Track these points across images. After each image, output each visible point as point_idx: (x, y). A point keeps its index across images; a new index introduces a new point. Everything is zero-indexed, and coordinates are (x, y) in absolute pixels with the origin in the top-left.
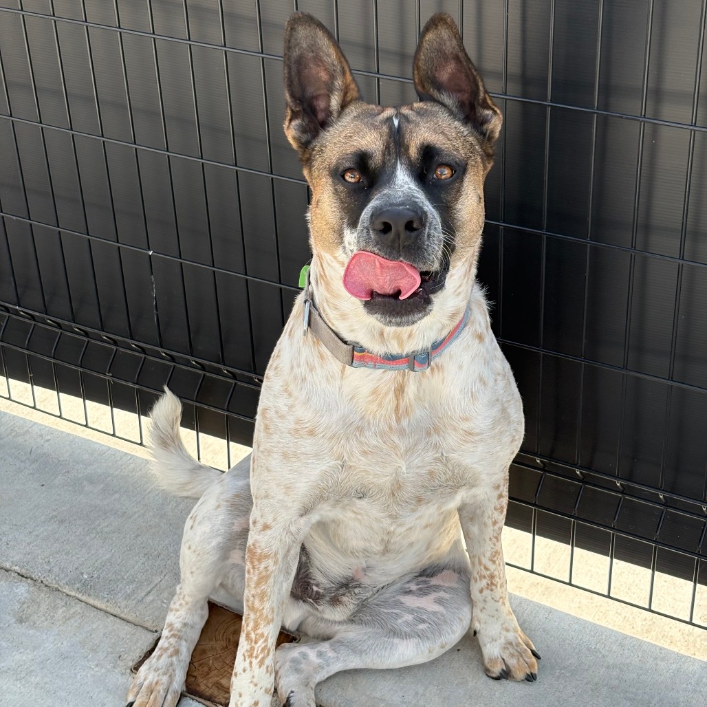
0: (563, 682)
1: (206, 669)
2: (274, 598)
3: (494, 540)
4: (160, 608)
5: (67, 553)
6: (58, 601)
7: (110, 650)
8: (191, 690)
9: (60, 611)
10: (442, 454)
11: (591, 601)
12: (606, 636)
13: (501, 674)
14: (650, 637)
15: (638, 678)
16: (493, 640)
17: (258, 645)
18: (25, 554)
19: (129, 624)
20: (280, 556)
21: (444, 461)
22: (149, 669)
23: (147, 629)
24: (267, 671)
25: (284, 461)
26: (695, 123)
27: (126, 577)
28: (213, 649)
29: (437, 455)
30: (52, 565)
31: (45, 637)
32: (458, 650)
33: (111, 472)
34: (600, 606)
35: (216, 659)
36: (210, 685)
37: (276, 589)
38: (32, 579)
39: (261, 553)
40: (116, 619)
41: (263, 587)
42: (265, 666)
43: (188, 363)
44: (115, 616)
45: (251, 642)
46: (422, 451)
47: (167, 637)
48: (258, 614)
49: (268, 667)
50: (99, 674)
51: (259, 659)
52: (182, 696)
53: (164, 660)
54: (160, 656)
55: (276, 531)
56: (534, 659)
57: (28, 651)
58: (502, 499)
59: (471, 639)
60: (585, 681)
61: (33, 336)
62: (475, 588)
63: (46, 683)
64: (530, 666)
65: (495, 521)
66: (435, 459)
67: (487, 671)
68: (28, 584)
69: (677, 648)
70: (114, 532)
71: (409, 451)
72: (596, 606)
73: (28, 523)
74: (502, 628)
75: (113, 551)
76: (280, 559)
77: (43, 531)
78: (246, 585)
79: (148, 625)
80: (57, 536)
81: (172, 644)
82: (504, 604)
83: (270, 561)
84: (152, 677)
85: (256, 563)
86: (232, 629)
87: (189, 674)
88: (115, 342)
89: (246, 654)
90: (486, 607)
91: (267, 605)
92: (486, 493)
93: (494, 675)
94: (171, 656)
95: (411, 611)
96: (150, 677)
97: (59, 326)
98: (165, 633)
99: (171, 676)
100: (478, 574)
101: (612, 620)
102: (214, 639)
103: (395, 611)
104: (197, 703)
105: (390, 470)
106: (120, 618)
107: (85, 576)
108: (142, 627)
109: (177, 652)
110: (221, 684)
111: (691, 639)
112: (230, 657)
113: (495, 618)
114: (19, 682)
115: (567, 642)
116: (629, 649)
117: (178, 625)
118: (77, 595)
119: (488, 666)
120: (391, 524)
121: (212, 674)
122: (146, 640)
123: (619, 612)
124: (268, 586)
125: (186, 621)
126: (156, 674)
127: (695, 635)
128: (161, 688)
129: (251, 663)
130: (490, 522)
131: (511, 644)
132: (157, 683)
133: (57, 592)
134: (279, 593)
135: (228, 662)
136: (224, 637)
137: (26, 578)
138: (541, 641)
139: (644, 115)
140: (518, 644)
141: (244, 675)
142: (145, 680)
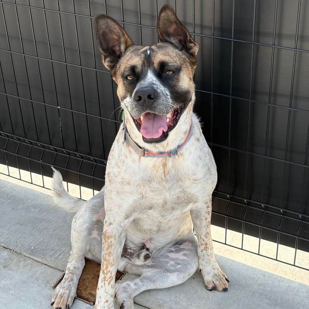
0: (239, 291)
1: (85, 287)
2: (115, 255)
3: (206, 227)
4: (65, 261)
5: (24, 238)
6: (21, 259)
7: (43, 279)
8: (79, 296)
9: (22, 263)
10: (183, 189)
11: (251, 257)
12: (257, 272)
13: (212, 288)
14: (277, 272)
15: (272, 290)
16: (208, 273)
17: (108, 275)
18: (6, 239)
19: (51, 268)
20: (117, 236)
21: (184, 192)
22: (60, 287)
23: (59, 270)
24: (112, 287)
25: (118, 195)
26: (296, 48)
27: (50, 248)
28: (88, 278)
29: (181, 190)
30: (18, 243)
31: (16, 274)
32: (194, 278)
33: (43, 203)
34: (255, 259)
35: (89, 283)
36: (87, 294)
37: (115, 251)
38: (9, 249)
39: (108, 235)
40: (46, 266)
41: (110, 250)
42: (111, 285)
43: (76, 156)
44: (45, 265)
45: (105, 274)
46: (175, 188)
47: (67, 274)
48: (108, 262)
49: (112, 285)
50: (39, 289)
51: (108, 282)
52: (75, 298)
53: (67, 283)
54: (65, 282)
55: (115, 225)
56: (226, 282)
57: (8, 280)
58: (209, 208)
59: (199, 273)
60: (248, 291)
61: (8, 144)
62: (199, 250)
63: (16, 294)
64: (225, 285)
65: (206, 218)
66: (180, 191)
67: (206, 287)
68: (8, 251)
69: (288, 277)
70: (44, 229)
71: (170, 188)
72: (253, 259)
73: (7, 225)
74: (212, 268)
75: (44, 237)
76: (117, 238)
77: (14, 229)
78: (103, 250)
79: (60, 268)
80: (20, 231)
81: (69, 277)
82: (212, 257)
83: (113, 238)
84: (62, 291)
85: (107, 239)
86: (96, 270)
87: (78, 289)
88: (44, 147)
89: (103, 280)
90: (204, 259)
91: (112, 258)
92: (202, 206)
93: (209, 289)
94: (70, 282)
95: (173, 259)
96: (61, 291)
97: (19, 140)
98: (67, 272)
99: (70, 290)
100: (200, 243)
101: (260, 265)
102: (88, 274)
103: (166, 260)
104: (82, 302)
105: (162, 197)
106: (48, 266)
107: (32, 248)
108: (57, 269)
109: (72, 280)
110: (92, 293)
111: (294, 273)
112: (96, 282)
113: (209, 264)
114: (4, 293)
115: (241, 274)
116: (267, 277)
117: (72, 268)
118: (29, 256)
119: (207, 285)
120: (162, 219)
121: (88, 289)
122: (59, 275)
123: (263, 261)
124: (112, 250)
125: (75, 266)
126: (63, 290)
127: (296, 271)
128: (66, 296)
129: (105, 283)
130: (204, 219)
131: (216, 275)
132: (64, 293)
133: (20, 255)
134: (117, 253)
135: (95, 284)
136: (93, 273)
137: (7, 249)
138: (230, 274)
139: (274, 44)
140: (219, 275)
141: (102, 288)
142: (59, 292)
